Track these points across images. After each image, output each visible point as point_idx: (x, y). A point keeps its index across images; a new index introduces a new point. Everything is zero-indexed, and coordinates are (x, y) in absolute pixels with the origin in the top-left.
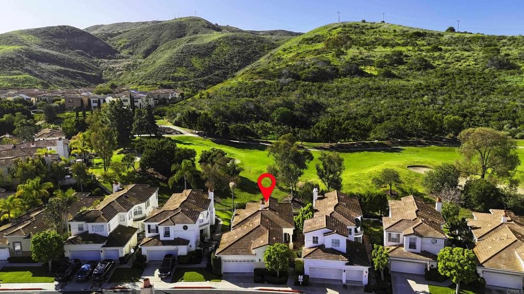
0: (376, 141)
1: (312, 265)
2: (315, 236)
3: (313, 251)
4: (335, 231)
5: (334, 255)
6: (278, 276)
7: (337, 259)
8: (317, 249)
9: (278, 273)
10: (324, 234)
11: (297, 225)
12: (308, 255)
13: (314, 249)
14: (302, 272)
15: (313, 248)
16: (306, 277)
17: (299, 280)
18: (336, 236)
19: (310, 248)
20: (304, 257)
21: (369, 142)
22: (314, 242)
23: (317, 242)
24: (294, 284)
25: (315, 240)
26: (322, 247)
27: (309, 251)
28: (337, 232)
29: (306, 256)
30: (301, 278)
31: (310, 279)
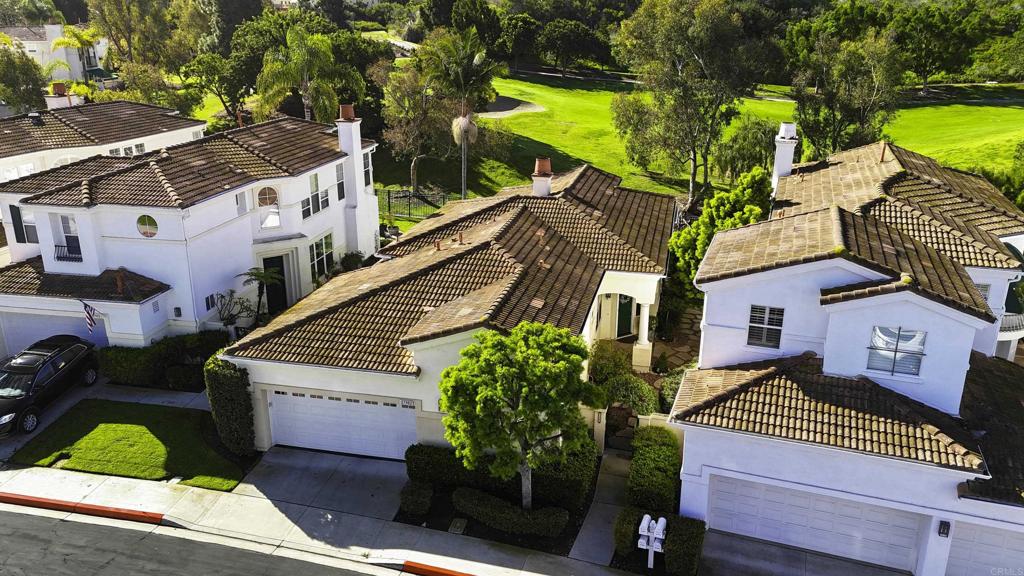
0: (993, 84)
1: (730, 466)
2: (768, 302)
3: (744, 388)
4: (905, 278)
5: (881, 425)
6: (527, 499)
7: (907, 451)
8: (770, 377)
9: (527, 485)
10: (824, 292)
11: (681, 263)
12: (709, 404)
13: (750, 375)
14: (664, 498)
15: (744, 367)
16: (685, 530)
17: (642, 544)
18: (905, 309)
19: (730, 368)
20: (684, 417)
21: (969, 85)
22: (754, 336)
23: (774, 338)
24: (608, 557)
25: (765, 325)
26: (804, 370)
27: (719, 383)
28: (914, 286)
29: (696, 410)
30: (652, 531)
31: (709, 539)
